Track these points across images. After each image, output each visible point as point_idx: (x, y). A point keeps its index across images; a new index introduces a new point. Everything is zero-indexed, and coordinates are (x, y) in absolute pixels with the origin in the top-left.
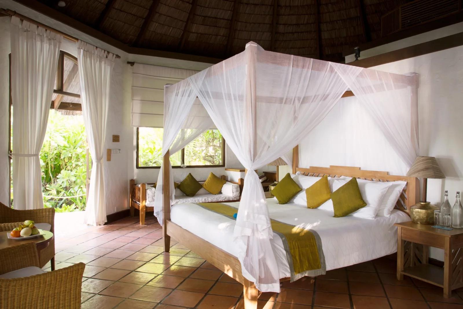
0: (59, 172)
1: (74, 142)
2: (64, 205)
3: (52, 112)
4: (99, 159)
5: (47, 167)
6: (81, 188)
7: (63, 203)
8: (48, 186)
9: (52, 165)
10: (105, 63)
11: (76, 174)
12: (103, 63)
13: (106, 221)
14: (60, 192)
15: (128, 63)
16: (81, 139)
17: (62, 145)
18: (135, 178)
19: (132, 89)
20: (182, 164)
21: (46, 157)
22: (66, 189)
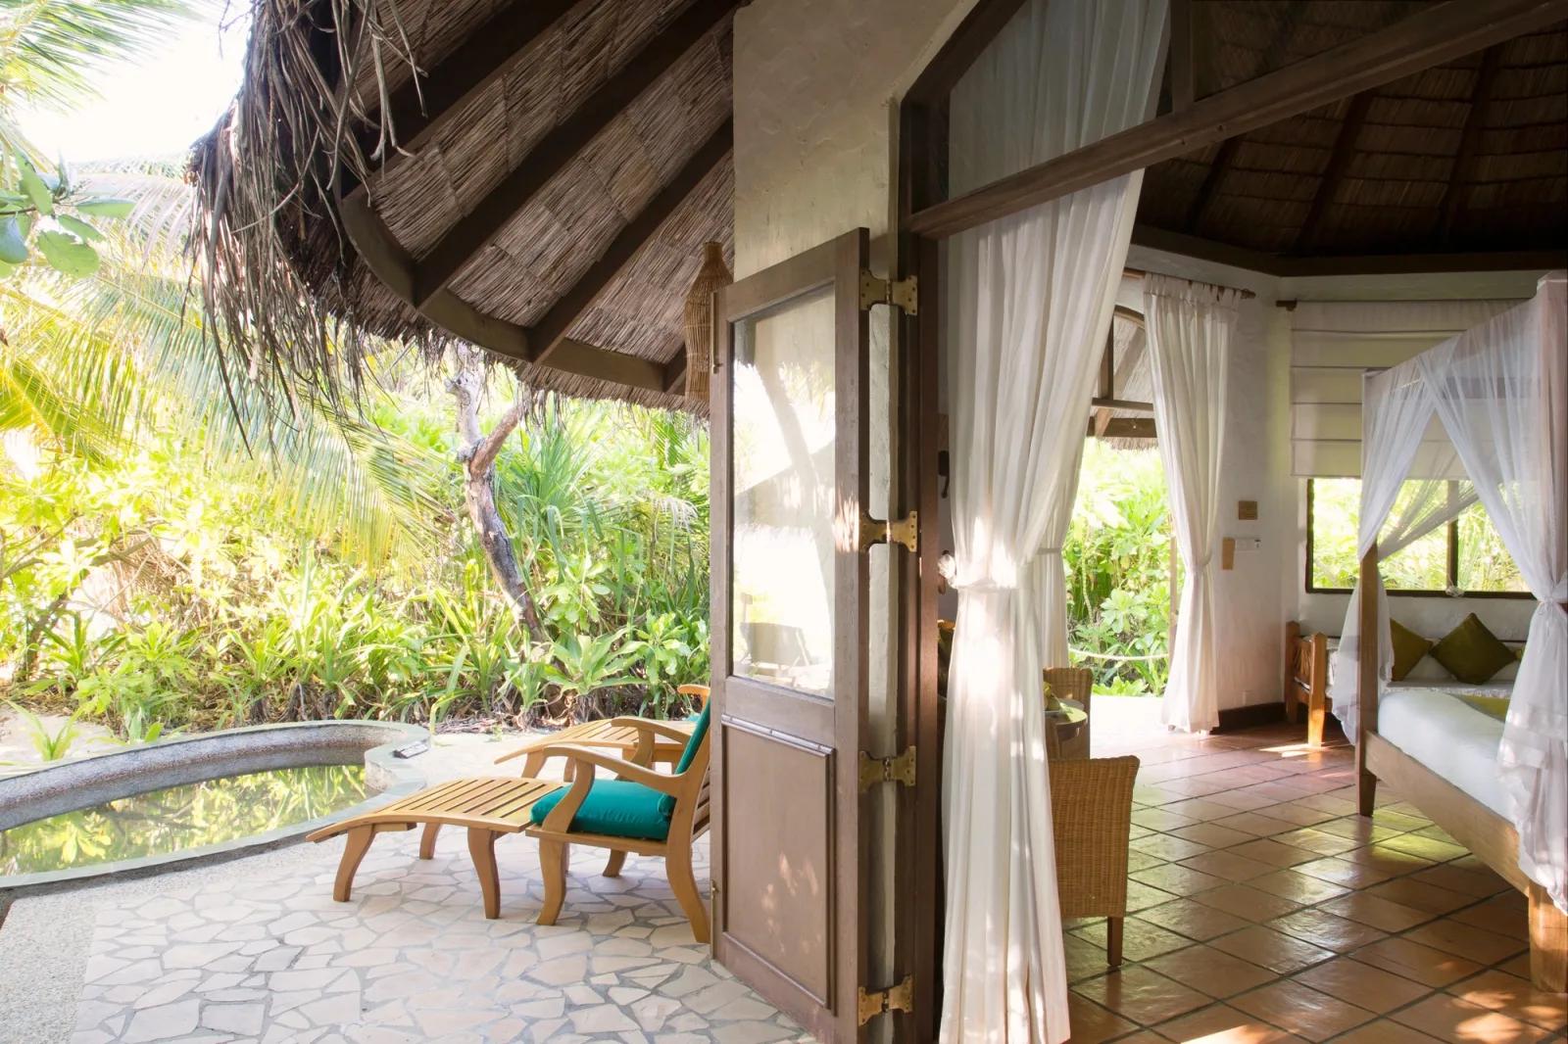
0: (1108, 595)
1: (1143, 517)
2: (1117, 679)
3: (1091, 442)
4: (1200, 564)
5: (1078, 581)
6: (1162, 639)
7: (1115, 675)
8: (1079, 627)
9: (1091, 576)
10: (1213, 318)
11: (1149, 600)
12: (1208, 317)
13: (1217, 724)
14: (1110, 645)
15: (1280, 303)
16: (1163, 508)
17: (1116, 526)
18: (1301, 618)
19: (1292, 376)
20: (1449, 585)
21: (1076, 554)
22: (1124, 637)
